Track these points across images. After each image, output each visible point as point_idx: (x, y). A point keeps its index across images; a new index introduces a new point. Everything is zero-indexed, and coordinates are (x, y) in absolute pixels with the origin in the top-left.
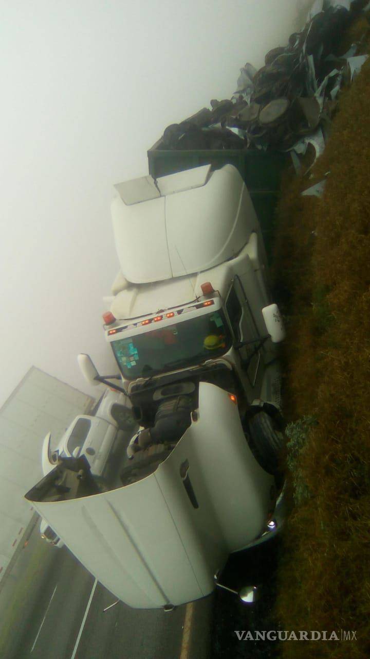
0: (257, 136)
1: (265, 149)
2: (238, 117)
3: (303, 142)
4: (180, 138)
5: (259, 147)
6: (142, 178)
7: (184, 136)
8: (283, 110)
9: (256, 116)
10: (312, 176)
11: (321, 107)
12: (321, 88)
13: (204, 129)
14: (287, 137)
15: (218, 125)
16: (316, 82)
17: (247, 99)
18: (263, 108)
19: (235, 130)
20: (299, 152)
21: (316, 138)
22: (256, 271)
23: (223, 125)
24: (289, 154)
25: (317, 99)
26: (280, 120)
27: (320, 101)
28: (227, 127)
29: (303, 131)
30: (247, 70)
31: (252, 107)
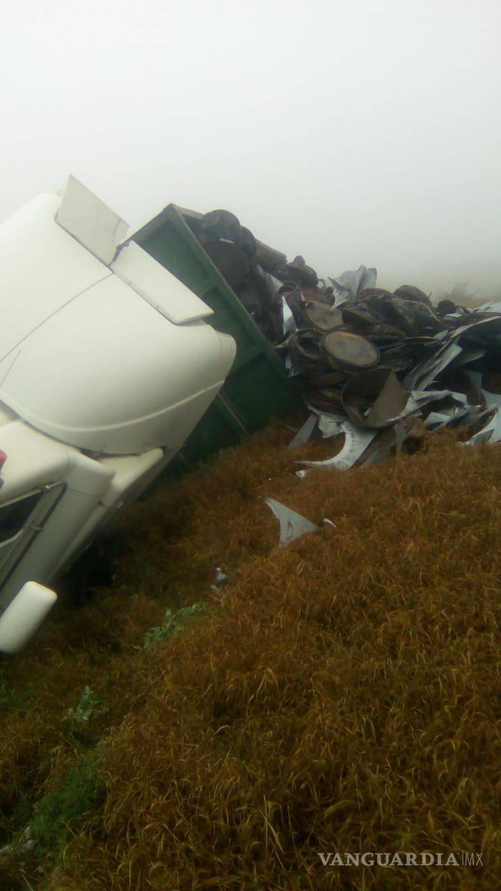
0: (301, 349)
1: (292, 374)
2: (306, 305)
3: (339, 424)
4: (222, 240)
5: (288, 365)
6: (117, 216)
7: (230, 244)
8: (361, 361)
9: (324, 327)
10: (302, 473)
11: (403, 414)
12: (428, 394)
13: (260, 270)
14: (329, 394)
15: (278, 284)
16: (429, 381)
17: (339, 299)
18: (344, 331)
19: (287, 313)
20: (321, 427)
21: (357, 438)
22: (100, 503)
23: (282, 290)
24: (308, 414)
25: (410, 399)
26: (345, 368)
27: (411, 406)
28: (283, 298)
29: (354, 411)
30: (367, 274)
31: (332, 314)
